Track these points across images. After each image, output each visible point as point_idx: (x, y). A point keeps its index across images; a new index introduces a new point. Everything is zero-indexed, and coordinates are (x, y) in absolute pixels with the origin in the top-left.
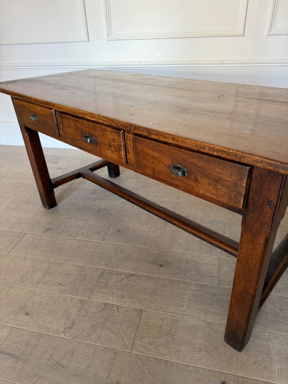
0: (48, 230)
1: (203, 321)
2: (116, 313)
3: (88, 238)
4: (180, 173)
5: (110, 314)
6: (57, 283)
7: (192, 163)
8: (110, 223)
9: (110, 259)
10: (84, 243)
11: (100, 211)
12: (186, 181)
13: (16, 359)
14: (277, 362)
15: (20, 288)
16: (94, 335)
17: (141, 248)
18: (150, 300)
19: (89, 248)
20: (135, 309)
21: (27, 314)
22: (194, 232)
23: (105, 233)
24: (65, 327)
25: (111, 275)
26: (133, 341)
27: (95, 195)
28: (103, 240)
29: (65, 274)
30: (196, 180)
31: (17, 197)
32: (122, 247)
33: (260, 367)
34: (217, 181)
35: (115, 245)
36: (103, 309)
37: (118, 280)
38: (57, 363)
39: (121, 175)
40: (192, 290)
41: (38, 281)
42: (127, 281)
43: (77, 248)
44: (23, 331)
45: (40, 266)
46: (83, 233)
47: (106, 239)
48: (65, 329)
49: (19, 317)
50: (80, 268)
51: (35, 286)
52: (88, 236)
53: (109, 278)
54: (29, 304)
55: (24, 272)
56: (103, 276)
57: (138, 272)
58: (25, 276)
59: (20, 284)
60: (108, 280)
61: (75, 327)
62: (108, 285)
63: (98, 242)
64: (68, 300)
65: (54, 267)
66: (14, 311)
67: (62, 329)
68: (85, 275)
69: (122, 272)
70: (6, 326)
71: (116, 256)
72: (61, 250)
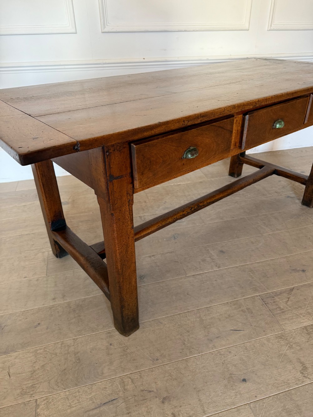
6: (232, 331)
8: (203, 246)
10: (203, 276)
11: (176, 237)
17: (265, 261)
19: (216, 281)
21: (244, 380)
24: (299, 371)
25: (273, 299)
29: (227, 318)
32: (246, 267)
35: (237, 267)
36: (308, 334)
37: (284, 300)
41: (208, 339)
42: (294, 297)
43: (202, 285)
44: (264, 401)
45: (188, 321)
46: (187, 266)
47: (219, 264)
48: (302, 373)
49: (241, 389)
50: (234, 305)
51: (211, 346)
52: (198, 268)
53: (274, 302)
54: (230, 369)
55: (177, 337)
56: (267, 303)
57: (292, 285)
58: (185, 341)
59: (191, 352)
60: (277, 305)
61: (308, 366)
62: (283, 309)
63: (216, 270)
64: (266, 342)
65: (204, 316)
66: (226, 386)
67: (299, 375)
68: (248, 309)
69: (279, 291)
70: (238, 408)
71: (253, 278)
72: (188, 294)
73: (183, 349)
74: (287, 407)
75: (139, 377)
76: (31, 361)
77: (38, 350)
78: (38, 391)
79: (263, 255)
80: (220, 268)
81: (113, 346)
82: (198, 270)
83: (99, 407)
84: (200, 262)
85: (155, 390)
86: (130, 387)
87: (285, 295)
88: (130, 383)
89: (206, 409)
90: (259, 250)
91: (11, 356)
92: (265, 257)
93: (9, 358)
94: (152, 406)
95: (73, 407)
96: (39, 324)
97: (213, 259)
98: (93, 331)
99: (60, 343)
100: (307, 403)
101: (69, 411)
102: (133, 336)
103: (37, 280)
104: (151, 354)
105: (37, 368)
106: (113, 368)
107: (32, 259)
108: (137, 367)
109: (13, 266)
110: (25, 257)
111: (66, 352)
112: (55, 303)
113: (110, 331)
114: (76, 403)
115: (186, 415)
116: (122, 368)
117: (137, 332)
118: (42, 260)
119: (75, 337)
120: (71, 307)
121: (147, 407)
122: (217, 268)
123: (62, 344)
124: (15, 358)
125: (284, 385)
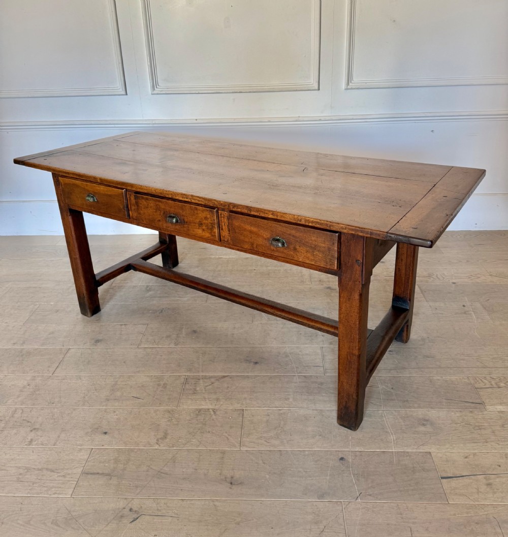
0: (98, 341)
1: (313, 410)
2: (214, 417)
3: (157, 344)
4: (280, 245)
5: (207, 419)
6: (133, 397)
7: (290, 234)
8: (181, 324)
9: (192, 363)
10: (153, 350)
11: (163, 311)
12: (285, 251)
13: (108, 476)
14: (392, 434)
15: (84, 409)
16: (194, 440)
17: (227, 347)
18: (251, 398)
19: (161, 356)
20: (236, 409)
21: (105, 433)
22: (290, 317)
23: (178, 337)
24: (157, 438)
25: (198, 381)
26: (240, 440)
27: (150, 293)
28: (176, 344)
30: (295, 249)
31: (38, 306)
32: (203, 349)
33: (376, 441)
34: (315, 248)
36: (197, 415)
37: (207, 384)
38: (159, 472)
39: (180, 265)
40: (296, 383)
41: (107, 399)
42: (219, 383)
43: (146, 357)
44: (106, 450)
46: (148, 339)
47: (180, 342)
49: (96, 438)
50: (156, 378)
51: (104, 404)
52: (155, 342)
54: (103, 423)
55: (84, 392)
56: (188, 383)
57: (230, 373)
59: (83, 404)
60: (195, 386)
61: (169, 437)
62: (197, 391)
63: (171, 347)
64: (152, 412)
65: (122, 381)
66: (87, 433)
67: (154, 441)
68: (165, 384)
69: (211, 376)
71: (199, 359)
73: (79, 401)
74: (120, 458)
75: (29, 411)
80: (177, 346)
84: (162, 338)
85: (33, 422)
86: (17, 415)
88: (20, 413)
89: (57, 443)
94: (21, 431)
98: (24, 373)
100: (138, 460)
103: (14, 327)
104: (52, 398)
106: (17, 401)
108: (34, 404)
112: (13, 347)
115: (40, 442)
116: (23, 402)
121: (18, 430)
122: (174, 345)
125: (133, 444)
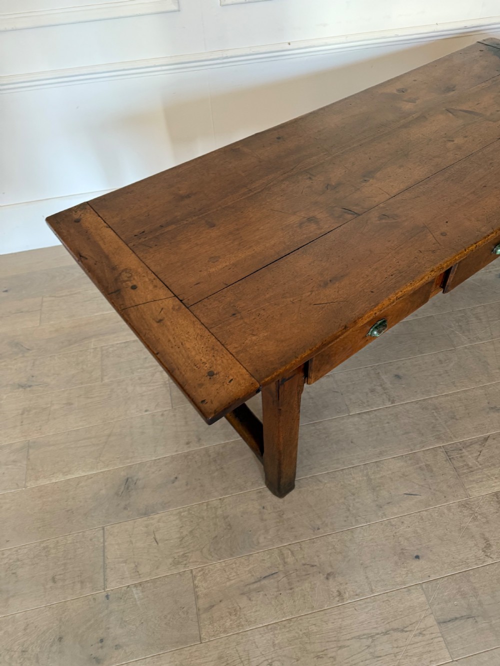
3: (368, 406)
6: (406, 496)
8: (371, 367)
9: (433, 427)
10: (371, 416)
13: (471, 619)
15: (363, 527)
17: (454, 393)
19: (388, 423)
21: (417, 557)
24: (481, 549)
25: (460, 452)
28: (391, 401)
29: (400, 477)
32: (429, 402)
35: (417, 402)
37: (475, 455)
41: (377, 505)
42: (487, 450)
43: (371, 429)
44: (438, 582)
45: (353, 481)
46: (350, 399)
47: (394, 397)
48: (484, 551)
49: (412, 567)
50: (410, 459)
51: (380, 514)
52: (364, 403)
53: (461, 457)
54: (402, 543)
55: (341, 501)
56: (452, 458)
57: (487, 433)
58: (350, 506)
59: (357, 521)
60: (464, 461)
61: (492, 542)
62: (471, 468)
63: (389, 407)
64: (446, 511)
65: (373, 473)
66: (396, 563)
67: (481, 554)
68: (427, 466)
69: (469, 441)
70: (409, 588)
71: (437, 420)
72: (352, 442)
73: (347, 517)
74: (462, 589)
75: (299, 549)
76: (177, 526)
77: (182, 512)
78: (191, 561)
79: (453, 383)
80: (394, 403)
81: (267, 509)
82: (365, 405)
83: (260, 581)
84: (367, 394)
85: (318, 565)
86: (290, 560)
87: (477, 447)
88: (290, 556)
89: (374, 588)
90: (449, 375)
91: (153, 519)
92: (455, 386)
93: (152, 521)
94: (315, 582)
95: (232, 580)
96: (176, 478)
97: (384, 389)
98: (241, 490)
99: (205, 504)
100: (485, 586)
101: (228, 584)
102: (287, 497)
103: (162, 415)
104: (311, 521)
105: (185, 533)
106: (269, 537)
107: (149, 383)
108: (296, 536)
109: (127, 392)
110: (140, 379)
111: (214, 516)
112: (191, 449)
113: (261, 490)
114: (234, 576)
115: (352, 593)
116: (279, 537)
117: (293, 493)
118: (162, 384)
119: (221, 496)
120: (210, 456)
121: (310, 582)
122: (390, 403)
123: (207, 506)
124: (159, 522)
125: (462, 565)
